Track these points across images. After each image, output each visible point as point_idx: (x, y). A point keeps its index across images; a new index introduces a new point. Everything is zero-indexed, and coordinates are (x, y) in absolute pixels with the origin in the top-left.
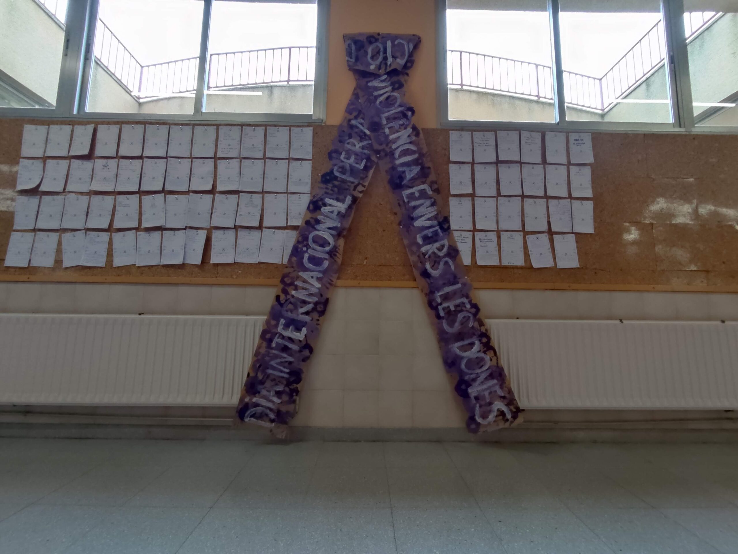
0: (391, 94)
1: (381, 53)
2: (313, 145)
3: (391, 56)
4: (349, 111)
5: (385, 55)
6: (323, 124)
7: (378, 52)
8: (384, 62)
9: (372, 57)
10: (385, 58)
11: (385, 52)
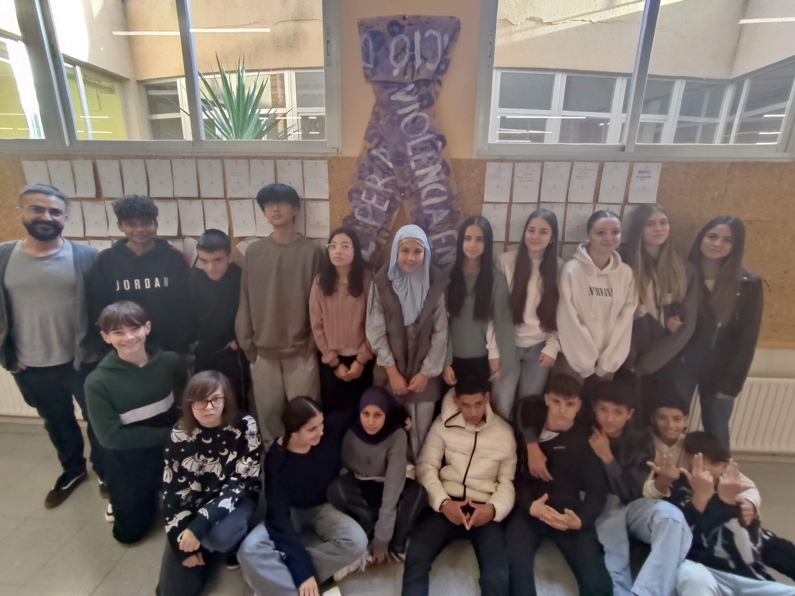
0: (418, 114)
1: (407, 50)
2: (329, 182)
3: (420, 56)
4: (368, 138)
5: (412, 53)
6: (339, 155)
7: (404, 49)
8: (410, 63)
9: (396, 58)
10: (412, 58)
11: (412, 49)
